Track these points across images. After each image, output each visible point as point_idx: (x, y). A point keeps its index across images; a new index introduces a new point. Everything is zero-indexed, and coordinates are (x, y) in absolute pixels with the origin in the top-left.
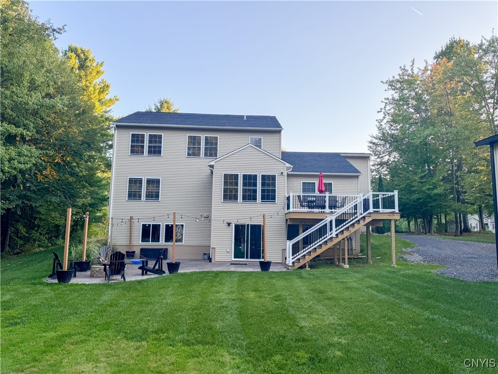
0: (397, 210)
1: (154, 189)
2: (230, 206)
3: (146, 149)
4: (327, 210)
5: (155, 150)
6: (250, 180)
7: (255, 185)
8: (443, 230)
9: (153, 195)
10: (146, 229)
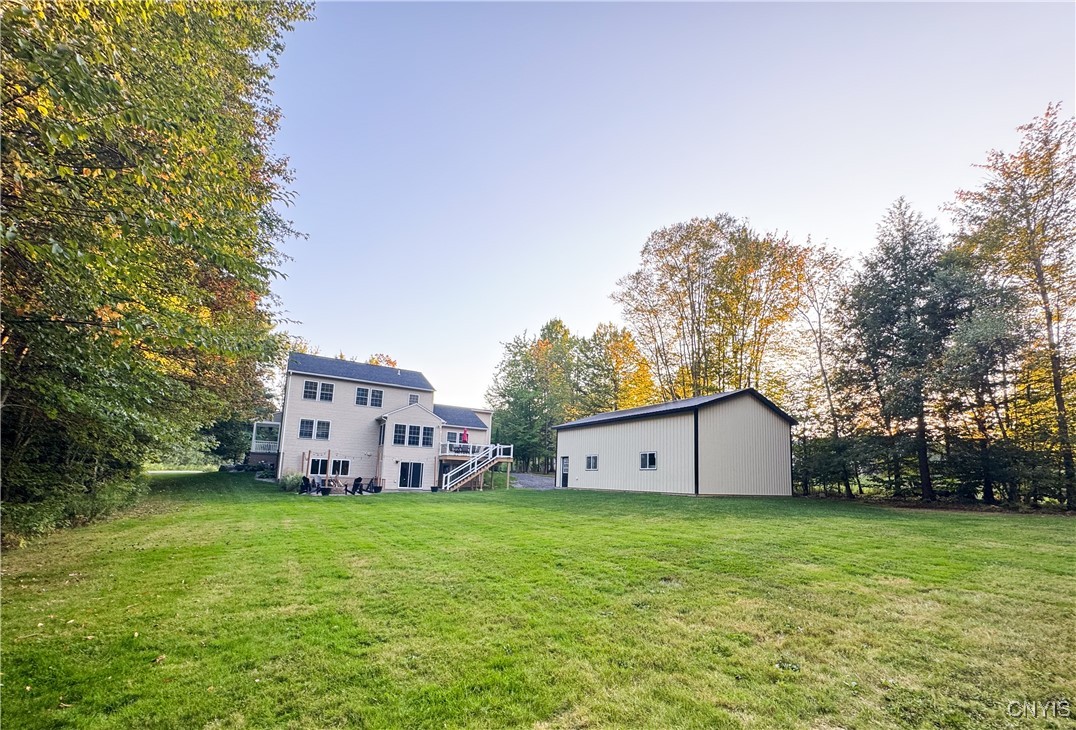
0: (511, 456)
1: (324, 431)
2: (399, 447)
3: (318, 395)
4: (471, 455)
5: (327, 396)
6: (415, 430)
7: (418, 434)
8: (536, 470)
9: (324, 435)
10: (315, 463)
